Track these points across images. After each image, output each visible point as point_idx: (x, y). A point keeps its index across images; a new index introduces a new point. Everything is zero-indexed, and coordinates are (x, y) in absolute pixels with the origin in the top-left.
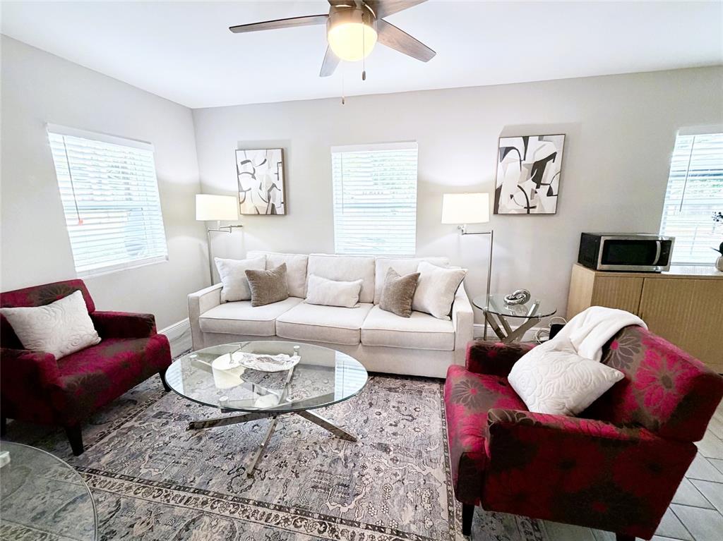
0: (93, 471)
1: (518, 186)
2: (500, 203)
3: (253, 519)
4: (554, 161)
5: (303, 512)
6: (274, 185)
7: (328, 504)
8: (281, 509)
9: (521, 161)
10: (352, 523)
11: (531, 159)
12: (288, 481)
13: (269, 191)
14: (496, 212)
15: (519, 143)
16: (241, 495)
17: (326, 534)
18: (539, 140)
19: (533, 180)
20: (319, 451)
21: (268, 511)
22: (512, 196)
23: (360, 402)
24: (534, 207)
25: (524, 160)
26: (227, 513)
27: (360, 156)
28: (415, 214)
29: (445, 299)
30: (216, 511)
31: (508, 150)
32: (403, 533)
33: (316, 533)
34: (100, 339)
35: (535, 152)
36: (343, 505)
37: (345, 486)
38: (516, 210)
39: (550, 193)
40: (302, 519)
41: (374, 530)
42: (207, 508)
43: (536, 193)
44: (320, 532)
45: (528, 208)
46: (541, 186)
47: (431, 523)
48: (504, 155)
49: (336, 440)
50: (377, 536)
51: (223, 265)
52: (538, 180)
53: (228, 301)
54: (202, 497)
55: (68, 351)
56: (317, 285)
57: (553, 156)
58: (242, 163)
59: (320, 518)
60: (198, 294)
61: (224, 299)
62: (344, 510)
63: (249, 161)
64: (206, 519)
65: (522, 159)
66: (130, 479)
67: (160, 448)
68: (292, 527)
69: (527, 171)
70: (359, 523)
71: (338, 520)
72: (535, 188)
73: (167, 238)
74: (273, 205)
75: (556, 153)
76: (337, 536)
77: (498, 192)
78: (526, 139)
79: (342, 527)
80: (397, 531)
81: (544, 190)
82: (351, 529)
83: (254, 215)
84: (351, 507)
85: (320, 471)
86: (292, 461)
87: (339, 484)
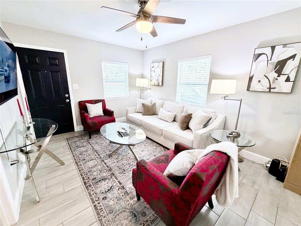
0: (89, 143)
1: (265, 76)
2: (251, 85)
3: (101, 165)
4: (293, 60)
5: (110, 170)
6: (160, 75)
7: (117, 172)
8: (107, 166)
9: (268, 61)
10: (117, 178)
11: (276, 59)
12: (115, 162)
13: (158, 77)
14: (248, 89)
15: (268, 51)
16: (104, 160)
17: (109, 177)
18: (283, 47)
19: (275, 72)
20: (128, 160)
21: (105, 165)
22: (259, 81)
23: (152, 154)
24: (274, 88)
25: (271, 60)
26: (98, 162)
27: (190, 63)
28: (207, 88)
29: (198, 126)
30: (97, 160)
31: (260, 55)
32: (124, 188)
33: (108, 175)
34: (104, 115)
35: (279, 55)
36: (119, 174)
37: (124, 170)
38: (261, 89)
39: (288, 80)
40: (109, 171)
41: (119, 183)
42: (97, 159)
43: (277, 79)
44: (109, 176)
45: (270, 88)
46: (281, 76)
47: (133, 191)
48: (257, 58)
49: (135, 160)
50: (118, 184)
51: (138, 101)
52: (279, 72)
53: (138, 112)
54: (98, 156)
55: (95, 116)
56: (161, 112)
57: (293, 57)
58: (152, 67)
59: (112, 173)
60: (129, 108)
61: (136, 111)
62: (118, 175)
63: (154, 67)
64: (95, 160)
65: (269, 59)
66: (92, 147)
67: (101, 144)
68: (105, 171)
69: (271, 67)
70: (118, 179)
71: (115, 176)
72: (276, 77)
73: (129, 91)
74: (159, 82)
75: (296, 54)
76: (111, 179)
77: (251, 79)
78: (273, 48)
79: (114, 178)
80: (123, 187)
81: (283, 78)
82: (115, 179)
83: (153, 85)
84: (120, 175)
85: (123, 164)
86: (120, 159)
87: (123, 169)
